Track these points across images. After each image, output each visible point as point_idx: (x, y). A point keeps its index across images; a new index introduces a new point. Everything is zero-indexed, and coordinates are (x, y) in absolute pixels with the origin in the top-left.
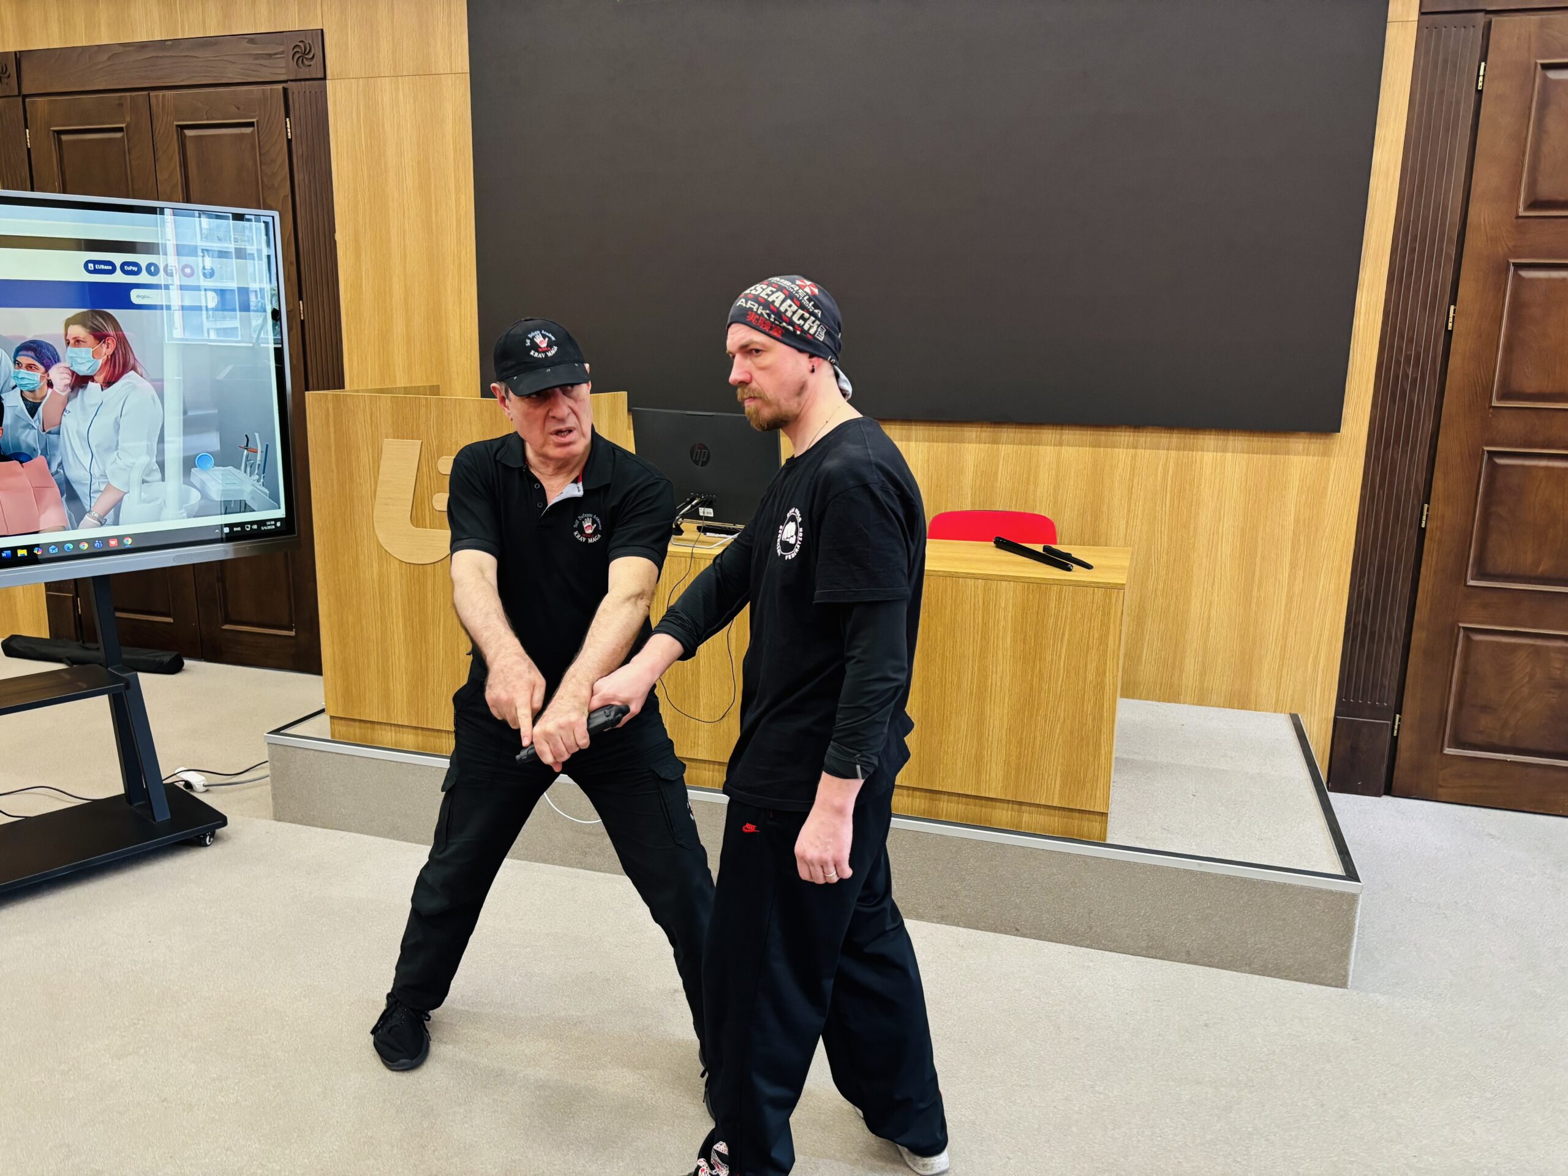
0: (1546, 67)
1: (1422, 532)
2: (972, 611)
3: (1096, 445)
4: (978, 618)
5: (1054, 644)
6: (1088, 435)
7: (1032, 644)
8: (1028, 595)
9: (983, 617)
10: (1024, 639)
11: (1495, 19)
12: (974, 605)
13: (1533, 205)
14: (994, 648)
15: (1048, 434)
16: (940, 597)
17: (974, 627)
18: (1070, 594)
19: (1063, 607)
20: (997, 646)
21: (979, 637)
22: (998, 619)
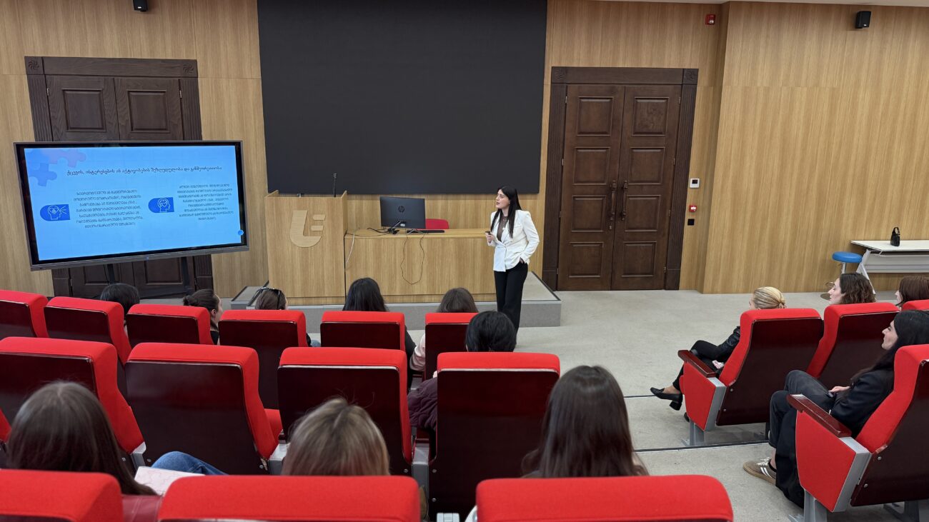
0: (581, 98)
1: (560, 219)
3: (475, 199)
6: (473, 196)
11: (569, 85)
13: (580, 133)
15: (462, 197)
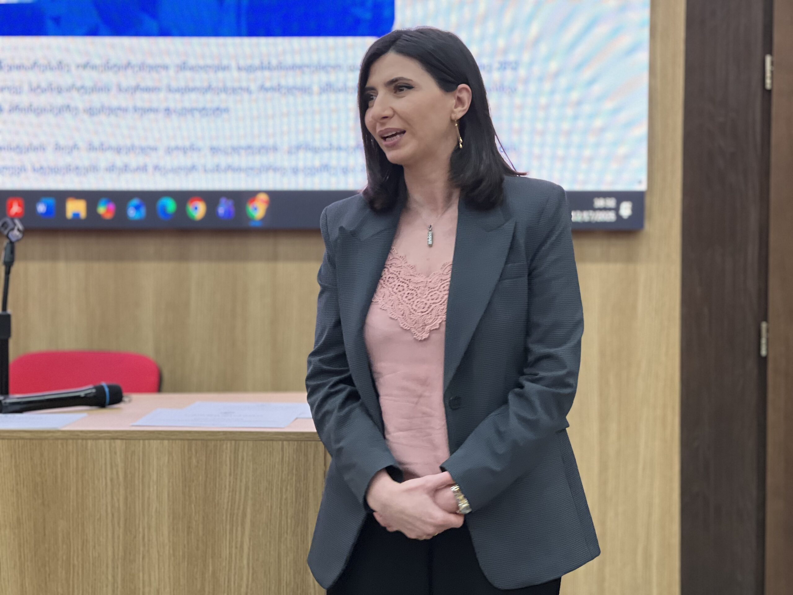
1: (763, 364)
2: (109, 490)
4: (118, 500)
5: (231, 530)
7: (201, 533)
8: (190, 458)
9: (126, 499)
10: (189, 528)
12: (112, 480)
14: (144, 545)
16: (59, 472)
17: (113, 515)
18: (250, 453)
19: (242, 474)
20: (149, 540)
21: (121, 530)
22: (149, 498)
